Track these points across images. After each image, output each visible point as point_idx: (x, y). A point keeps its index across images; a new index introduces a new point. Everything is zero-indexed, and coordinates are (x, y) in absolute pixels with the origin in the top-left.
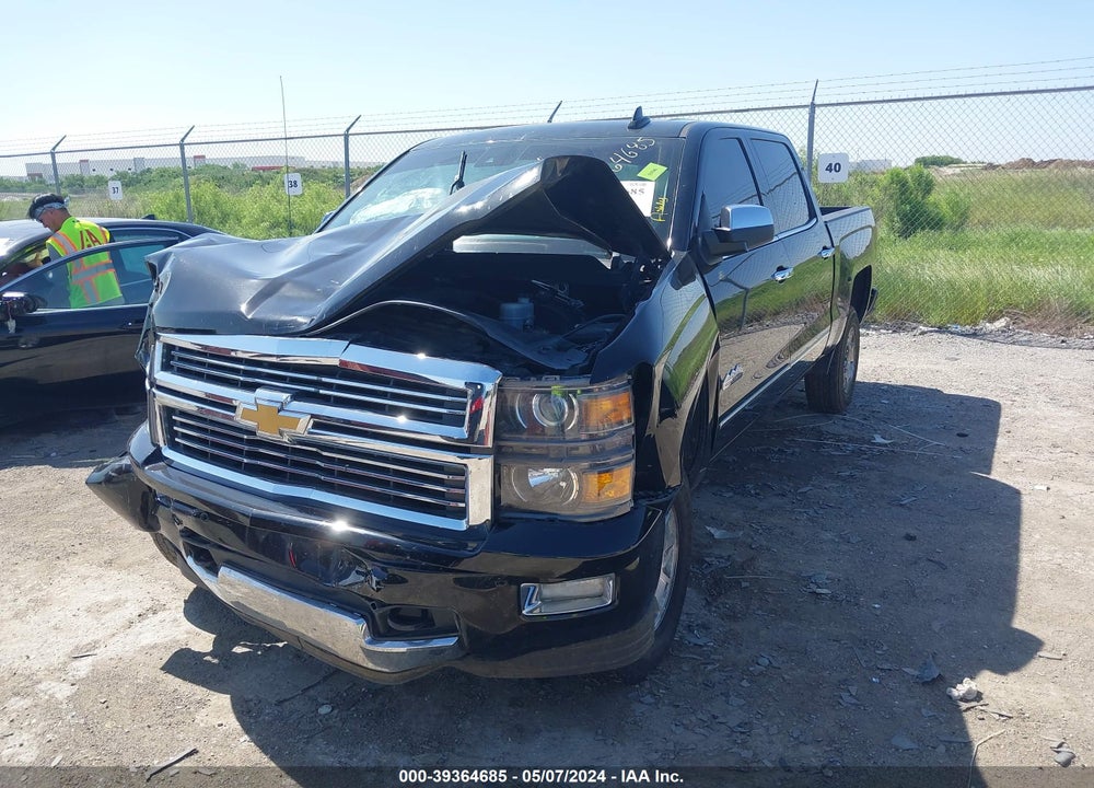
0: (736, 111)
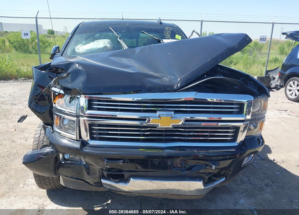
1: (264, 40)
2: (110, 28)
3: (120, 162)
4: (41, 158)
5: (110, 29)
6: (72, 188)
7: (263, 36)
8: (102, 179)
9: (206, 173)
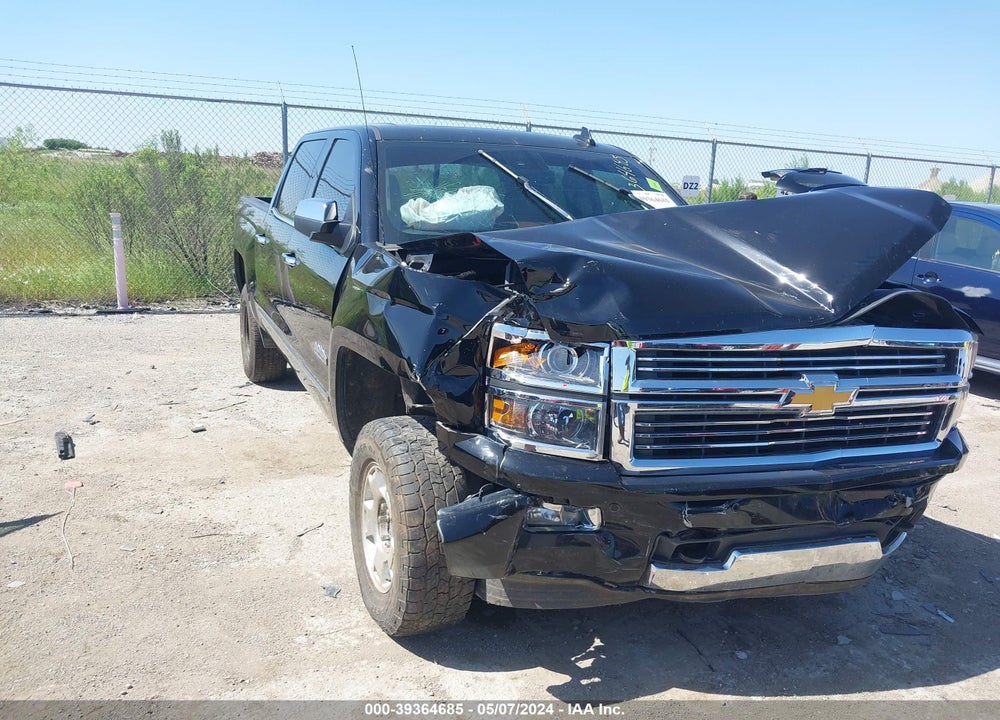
0: (209, 100)
1: (694, 186)
2: (480, 151)
3: (721, 510)
4: (495, 522)
5: (481, 155)
6: (539, 607)
7: (691, 177)
8: (653, 563)
9: (886, 519)
